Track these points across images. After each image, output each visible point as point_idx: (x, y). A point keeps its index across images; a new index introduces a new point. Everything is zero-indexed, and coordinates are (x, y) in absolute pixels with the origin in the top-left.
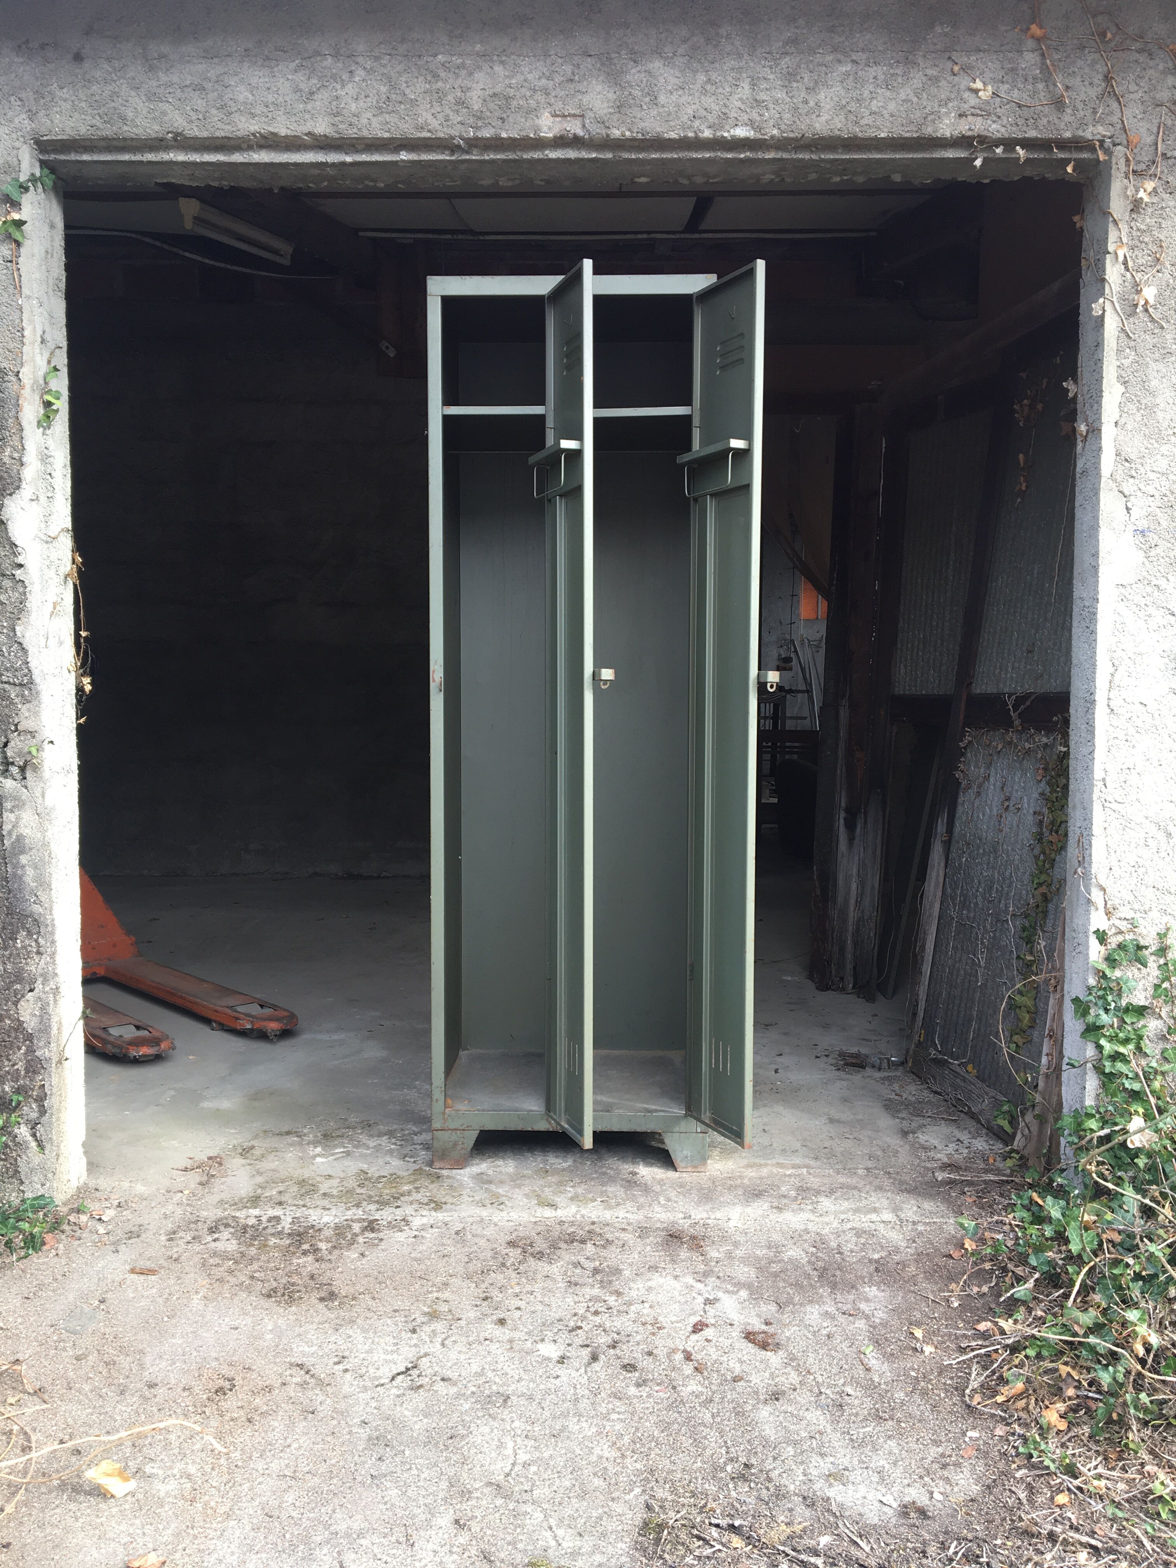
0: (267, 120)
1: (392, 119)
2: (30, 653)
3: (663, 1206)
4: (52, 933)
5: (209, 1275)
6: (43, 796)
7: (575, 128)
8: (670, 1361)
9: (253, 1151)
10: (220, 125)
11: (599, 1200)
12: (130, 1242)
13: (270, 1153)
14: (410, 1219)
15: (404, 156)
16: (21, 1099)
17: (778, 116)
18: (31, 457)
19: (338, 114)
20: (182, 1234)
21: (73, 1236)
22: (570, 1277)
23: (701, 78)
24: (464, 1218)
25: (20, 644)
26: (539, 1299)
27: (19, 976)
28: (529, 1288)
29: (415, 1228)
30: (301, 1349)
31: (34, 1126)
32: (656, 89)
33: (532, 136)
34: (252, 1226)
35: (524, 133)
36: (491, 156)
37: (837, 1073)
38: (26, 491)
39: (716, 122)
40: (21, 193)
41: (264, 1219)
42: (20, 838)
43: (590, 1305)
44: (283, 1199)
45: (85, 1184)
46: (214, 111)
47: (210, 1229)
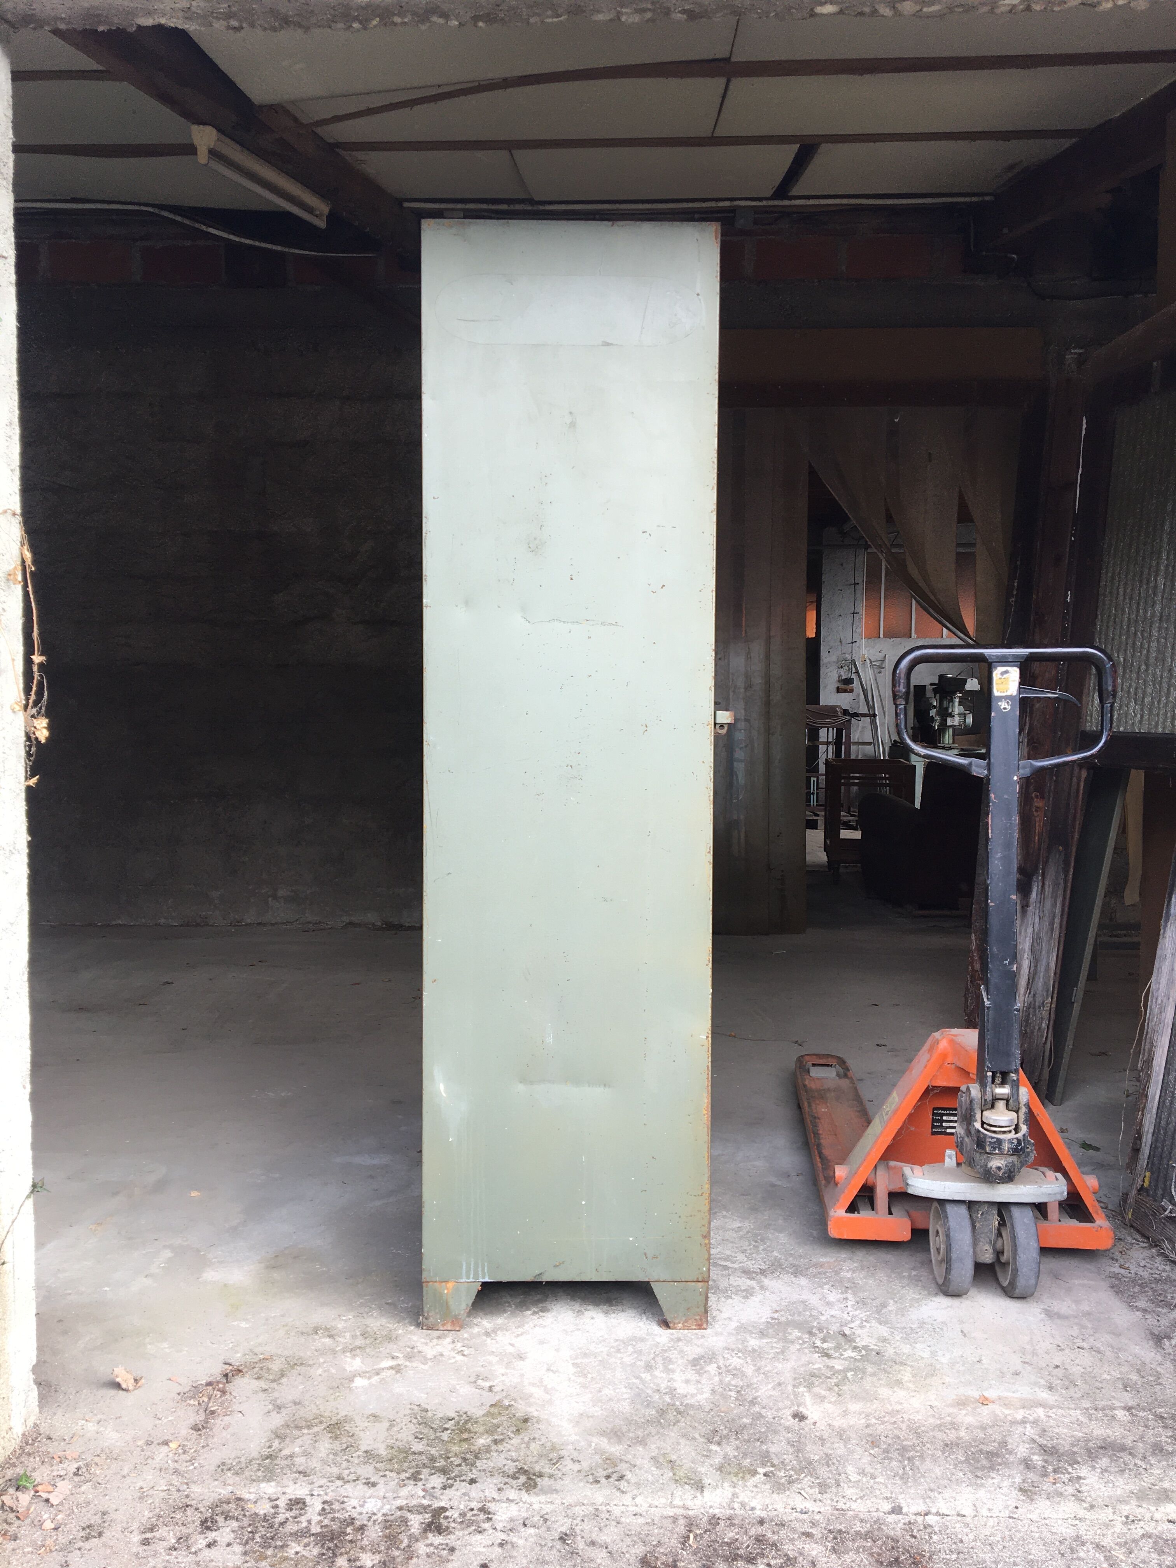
3: (856, 1485)
14: (492, 1507)
21: (6, 1533)
24: (570, 1506)
34: (265, 1519)
41: (282, 1503)
44: (310, 1463)
45: (36, 1425)
47: (203, 1522)
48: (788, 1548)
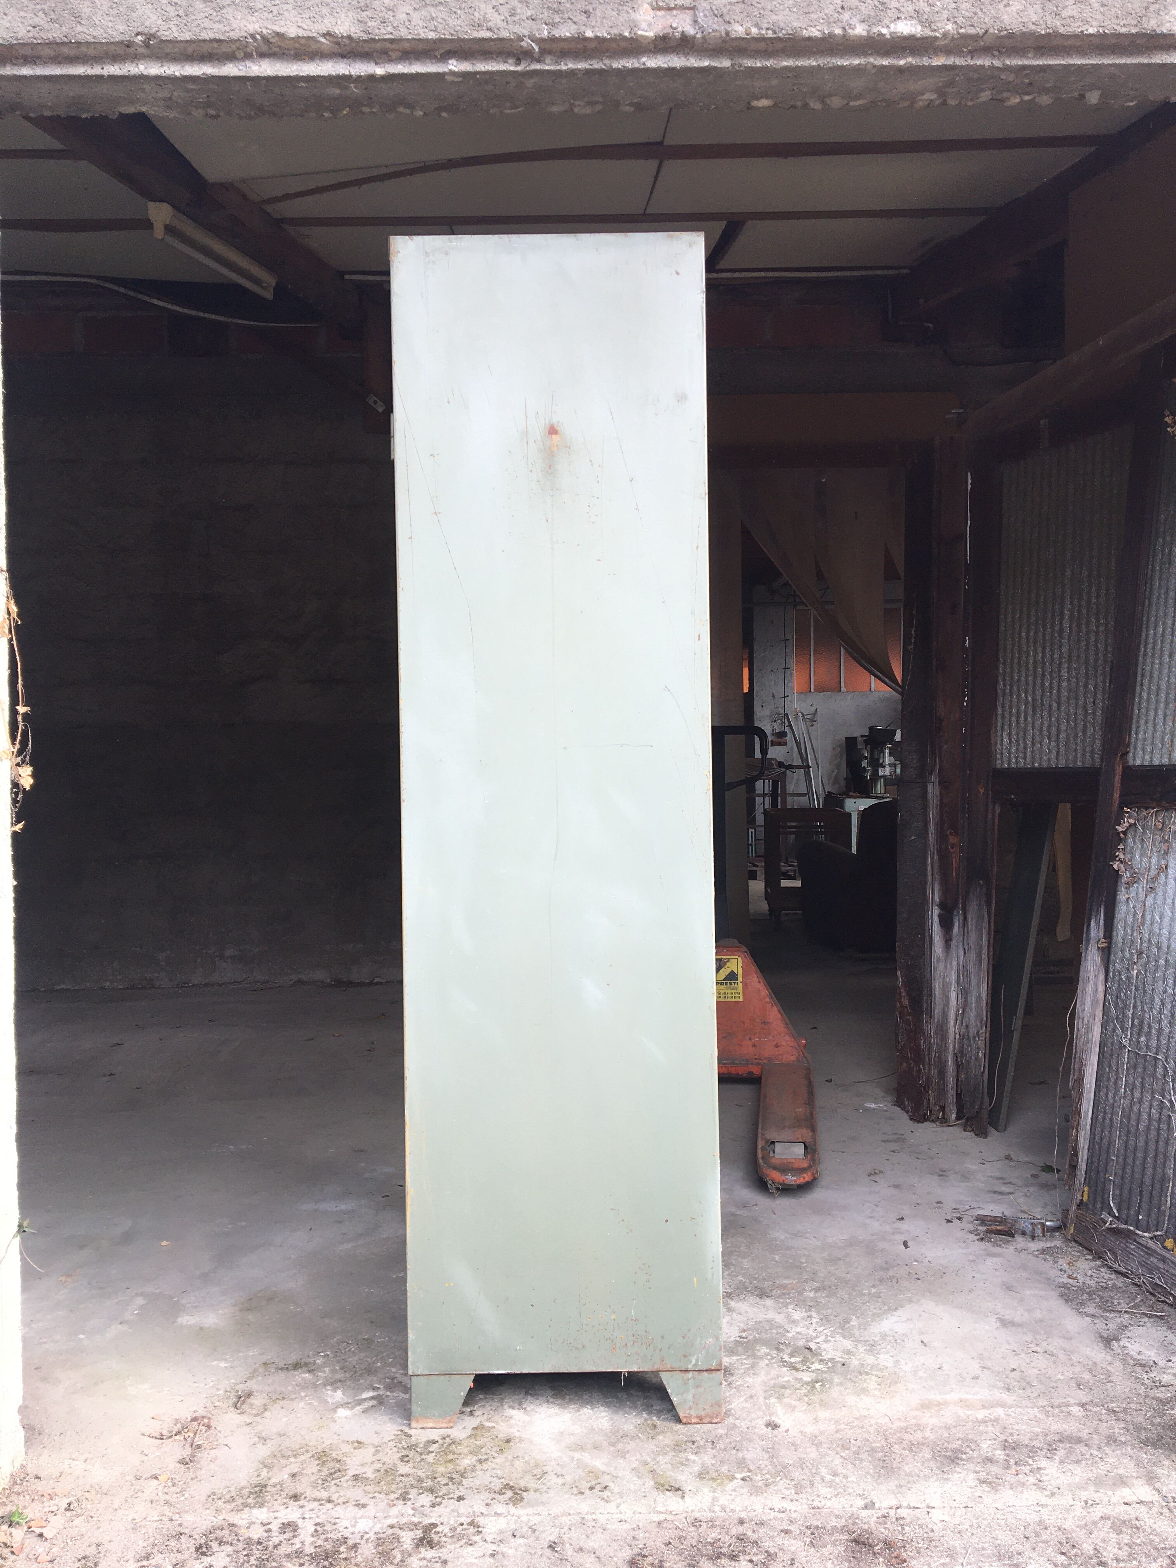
0: (271, 15)
1: (439, 13)
3: (831, 1484)
7: (683, 24)
9: (252, 1400)
10: (207, 23)
11: (739, 1476)
13: (275, 1401)
14: (480, 1520)
15: (454, 66)
17: (953, 5)
19: (366, 8)
24: (556, 1517)
29: (490, 1538)
33: (626, 34)
34: (259, 1543)
35: (615, 31)
36: (570, 65)
37: (982, 1245)
39: (872, 13)
41: (275, 1527)
44: (299, 1489)
45: (23, 1466)
47: (198, 1549)
48: (767, 1544)
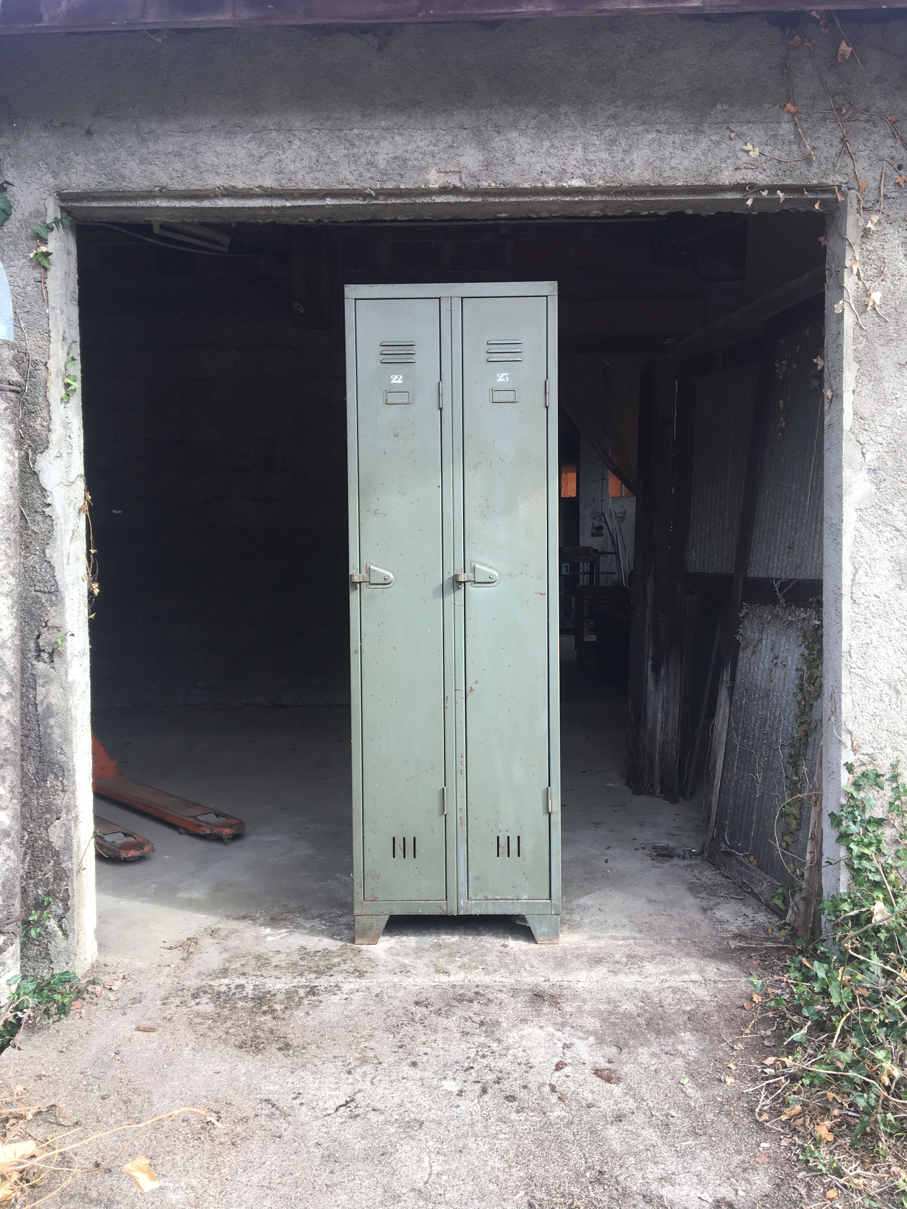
0: (228, 177)
1: (320, 176)
2: (56, 569)
3: (528, 971)
4: (73, 776)
5: (195, 1031)
6: (66, 675)
7: (454, 181)
8: (540, 1092)
9: (220, 932)
10: (194, 181)
11: (481, 967)
12: (135, 1006)
13: (233, 933)
15: (329, 201)
16: (51, 900)
17: (603, 171)
18: (56, 425)
19: (280, 172)
20: (172, 999)
21: (91, 1003)
22: (463, 1028)
23: (547, 144)
25: (49, 562)
26: (441, 1046)
27: (48, 809)
28: (433, 1038)
29: (345, 992)
30: (267, 1088)
31: (60, 919)
32: (513, 152)
33: (423, 187)
34: (224, 993)
35: (417, 185)
36: (393, 201)
37: (652, 862)
38: (53, 450)
39: (558, 175)
40: (48, 231)
42: (49, 706)
43: (479, 1050)
44: (246, 971)
45: (97, 961)
46: (189, 171)
47: (193, 995)
48: (490, 996)
